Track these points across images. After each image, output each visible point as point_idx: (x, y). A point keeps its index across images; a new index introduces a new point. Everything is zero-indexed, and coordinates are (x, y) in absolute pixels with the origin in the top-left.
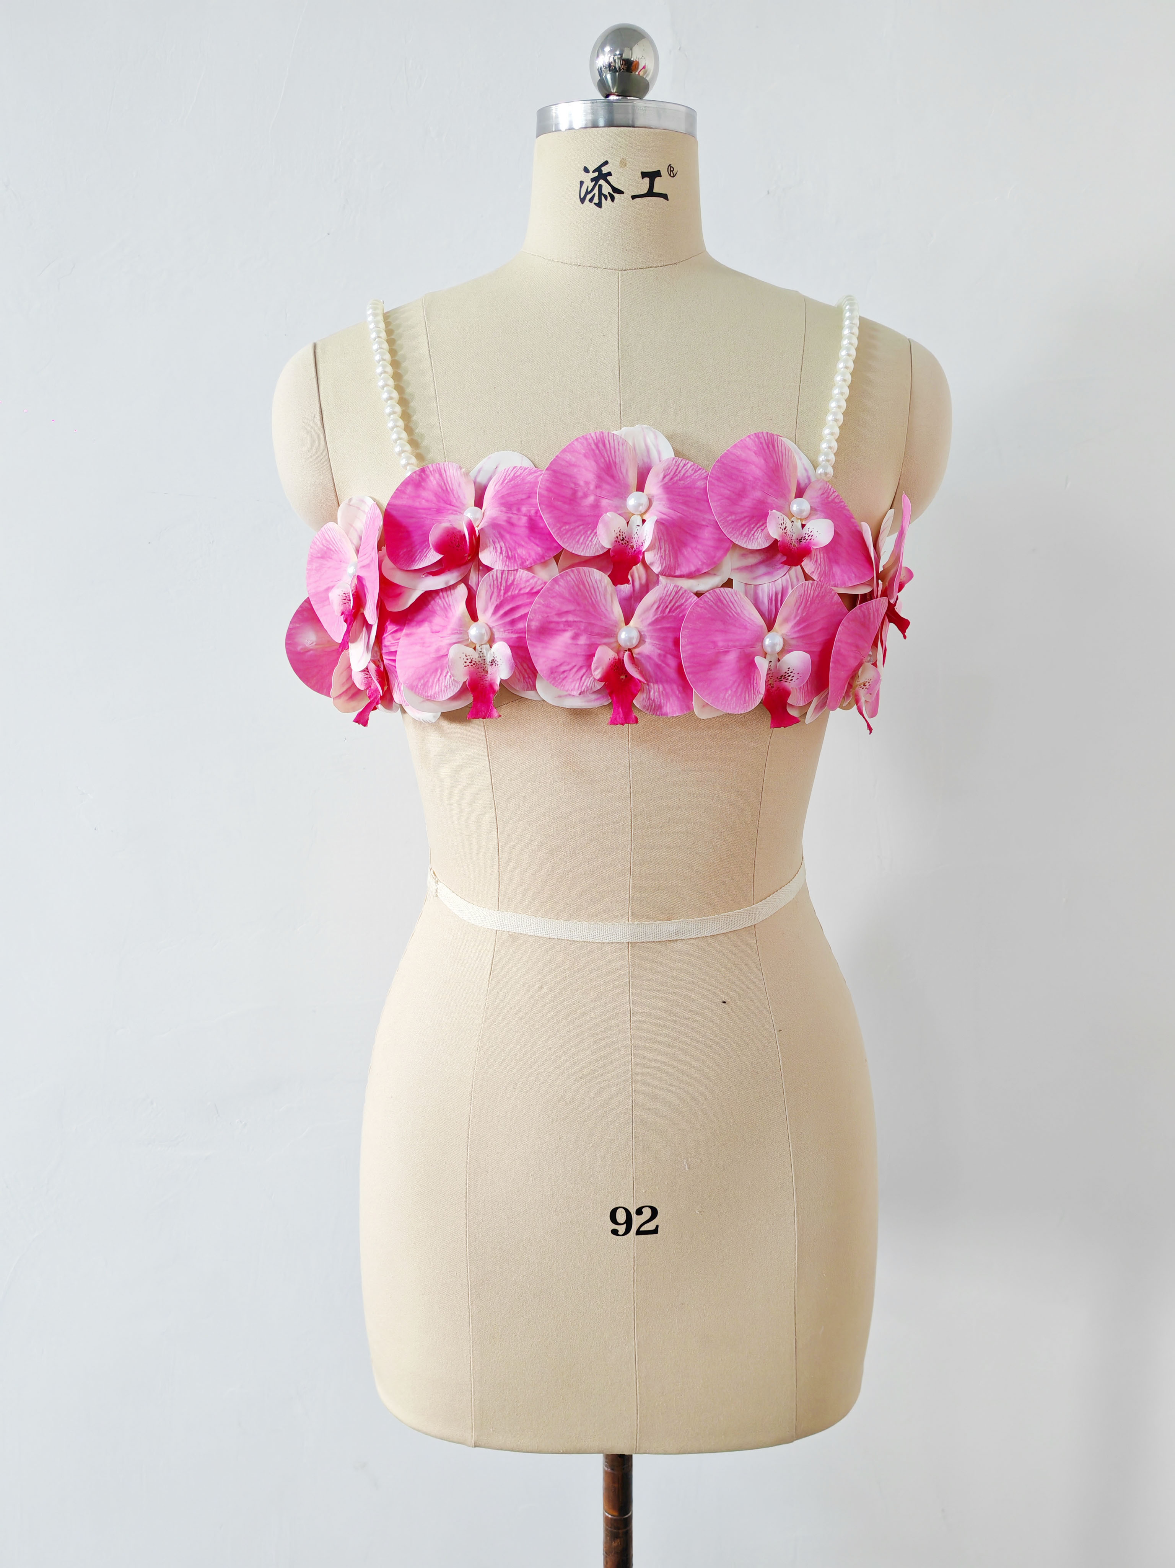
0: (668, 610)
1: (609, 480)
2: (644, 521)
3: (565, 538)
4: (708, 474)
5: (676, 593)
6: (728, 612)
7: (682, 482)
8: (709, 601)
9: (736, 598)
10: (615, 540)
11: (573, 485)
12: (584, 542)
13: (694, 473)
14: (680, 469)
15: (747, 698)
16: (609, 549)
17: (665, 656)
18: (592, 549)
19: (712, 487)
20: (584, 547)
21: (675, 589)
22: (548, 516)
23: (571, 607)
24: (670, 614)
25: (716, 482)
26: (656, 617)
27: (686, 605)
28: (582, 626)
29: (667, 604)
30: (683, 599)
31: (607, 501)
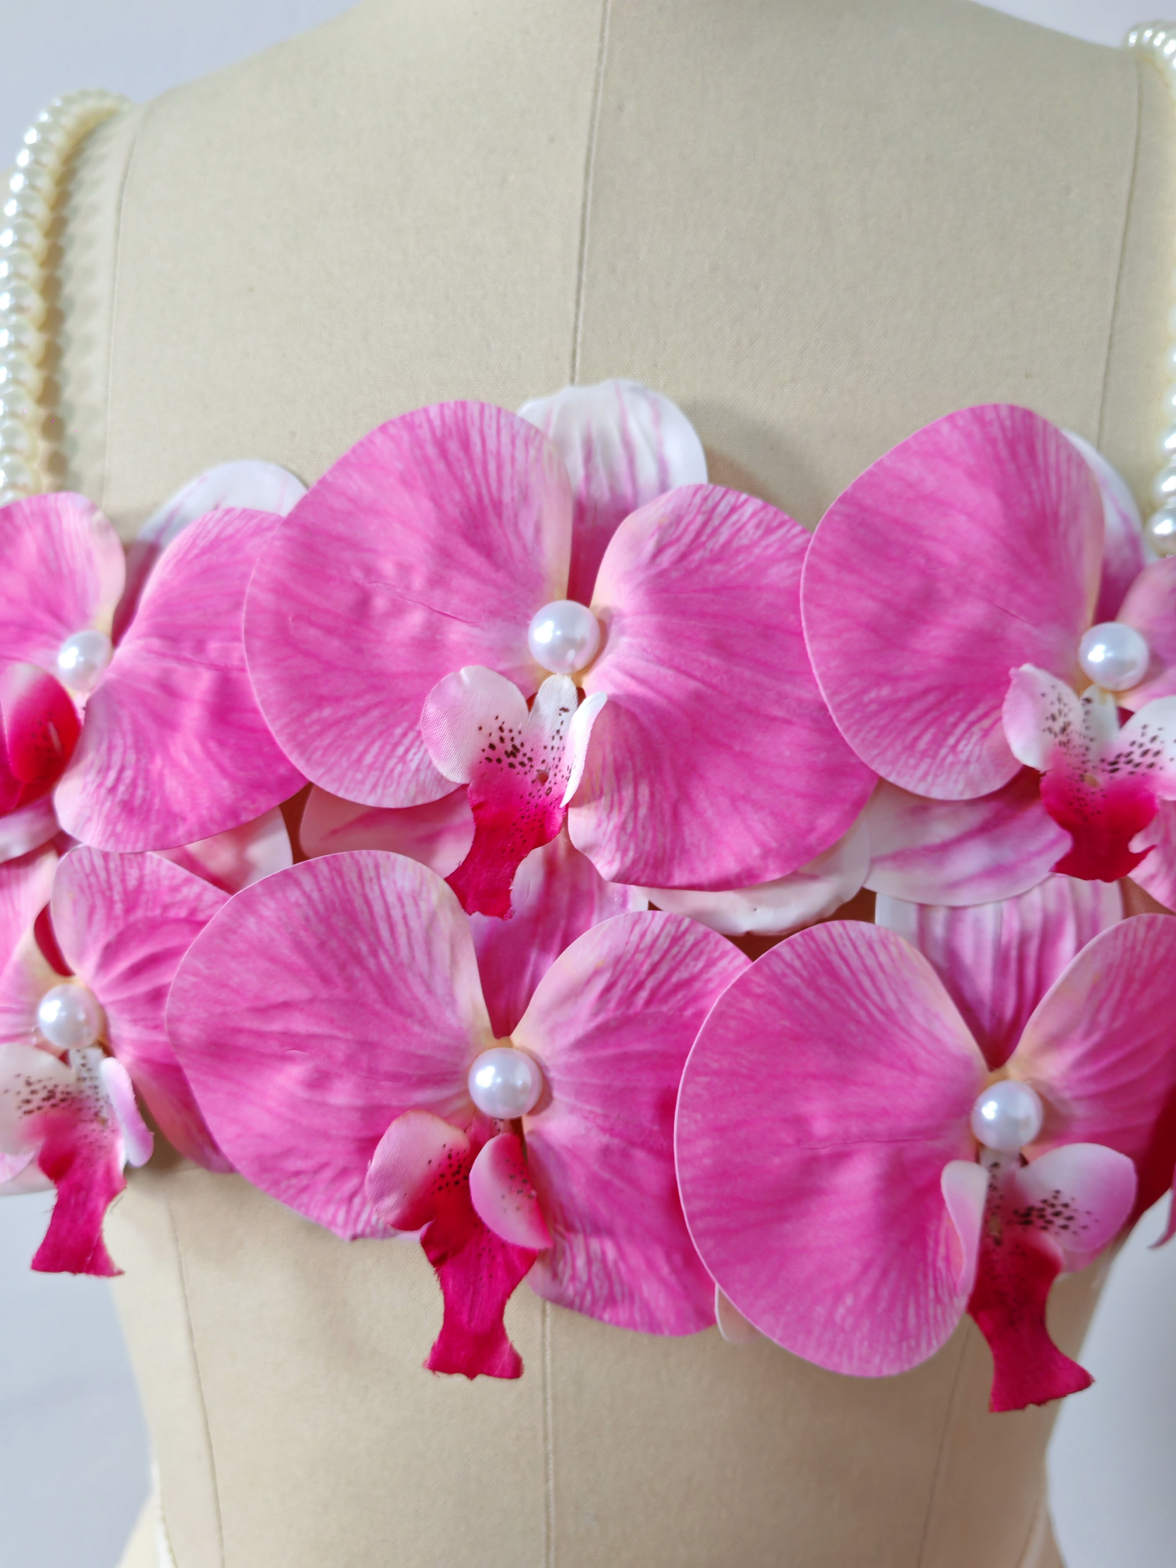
0: (644, 994)
1: (476, 560)
2: (581, 695)
3: (317, 749)
4: (808, 541)
5: (675, 940)
6: (853, 1005)
7: (718, 568)
8: (788, 971)
9: (883, 958)
10: (485, 755)
11: (358, 574)
12: (378, 765)
13: (762, 537)
14: (716, 521)
15: (912, 1320)
16: (464, 787)
17: (625, 1155)
18: (404, 785)
19: (819, 587)
20: (379, 778)
21: (671, 929)
22: (265, 676)
23: (299, 992)
24: (652, 1009)
25: (830, 571)
26: (601, 1019)
27: (709, 980)
28: (340, 1051)
29: (642, 976)
30: (697, 959)
31: (465, 628)
